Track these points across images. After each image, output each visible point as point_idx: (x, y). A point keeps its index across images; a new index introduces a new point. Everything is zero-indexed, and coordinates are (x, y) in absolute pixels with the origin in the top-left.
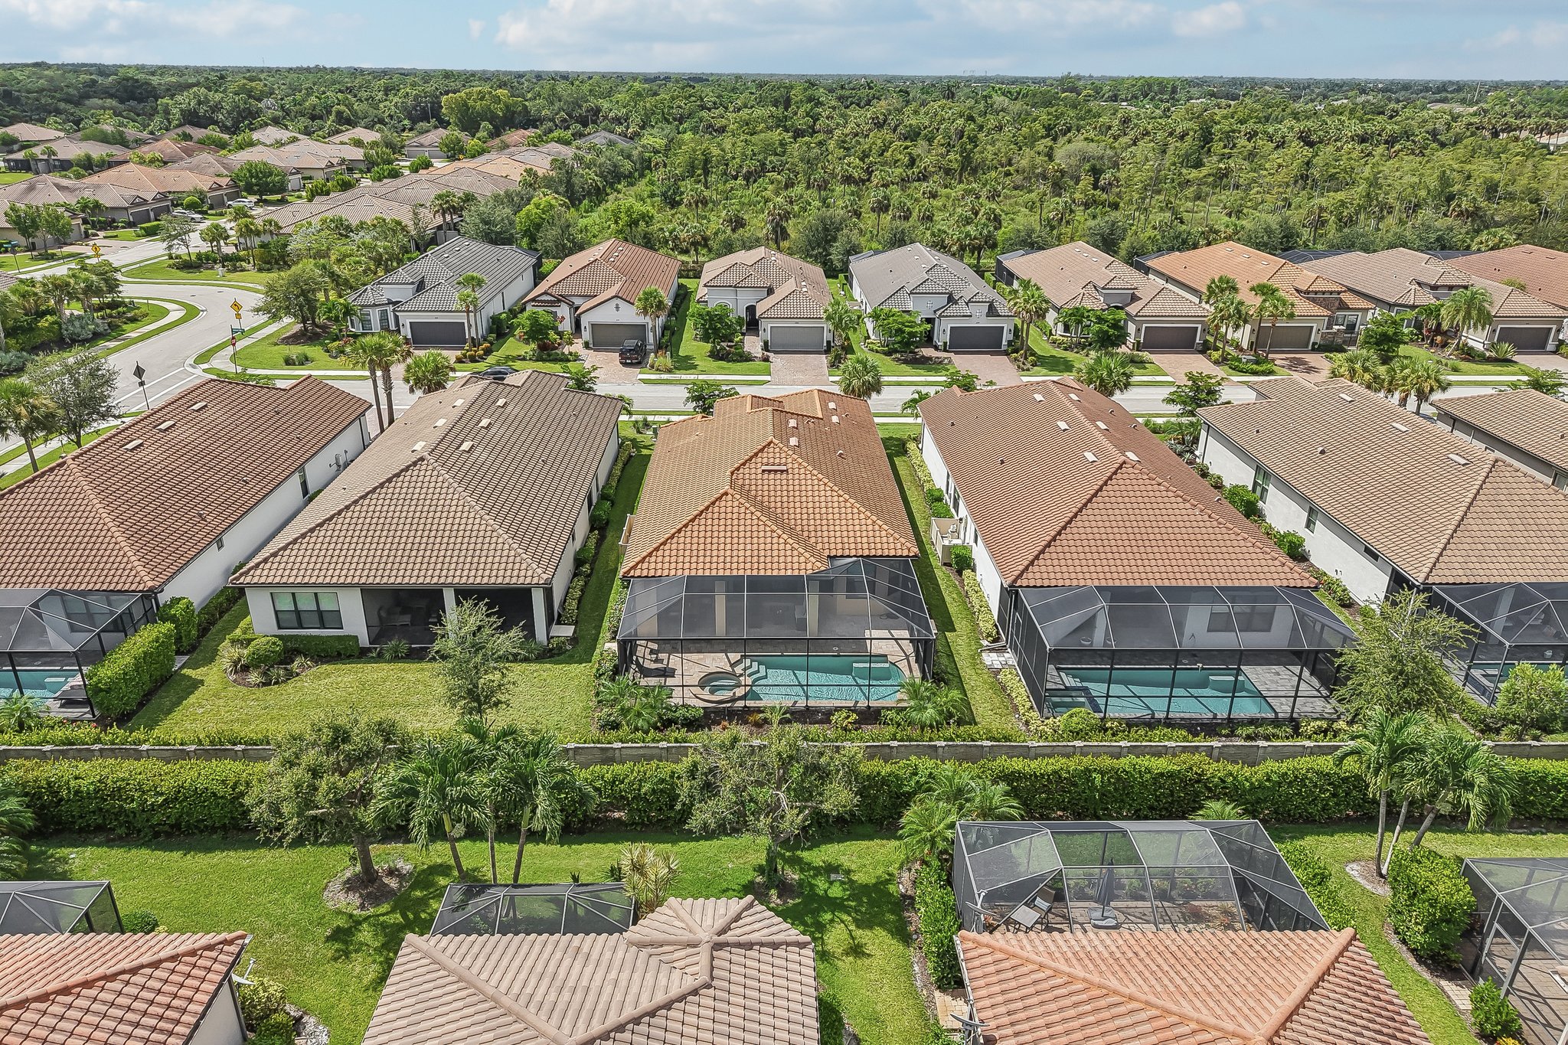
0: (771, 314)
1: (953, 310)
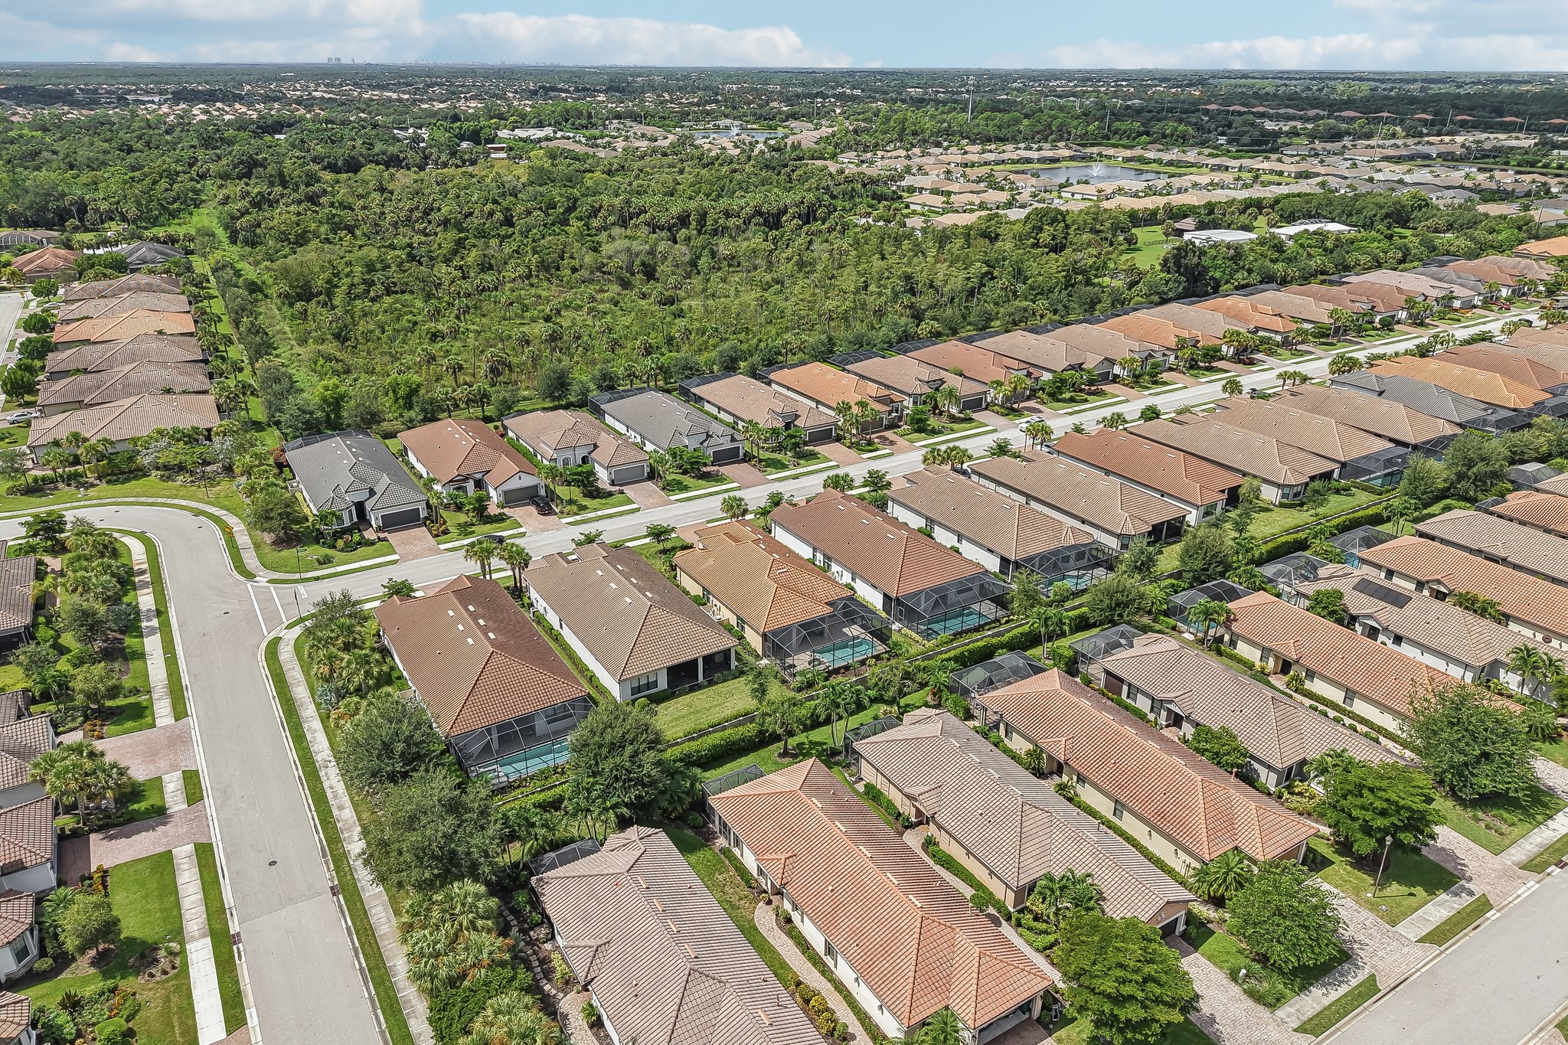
1: (712, 442)
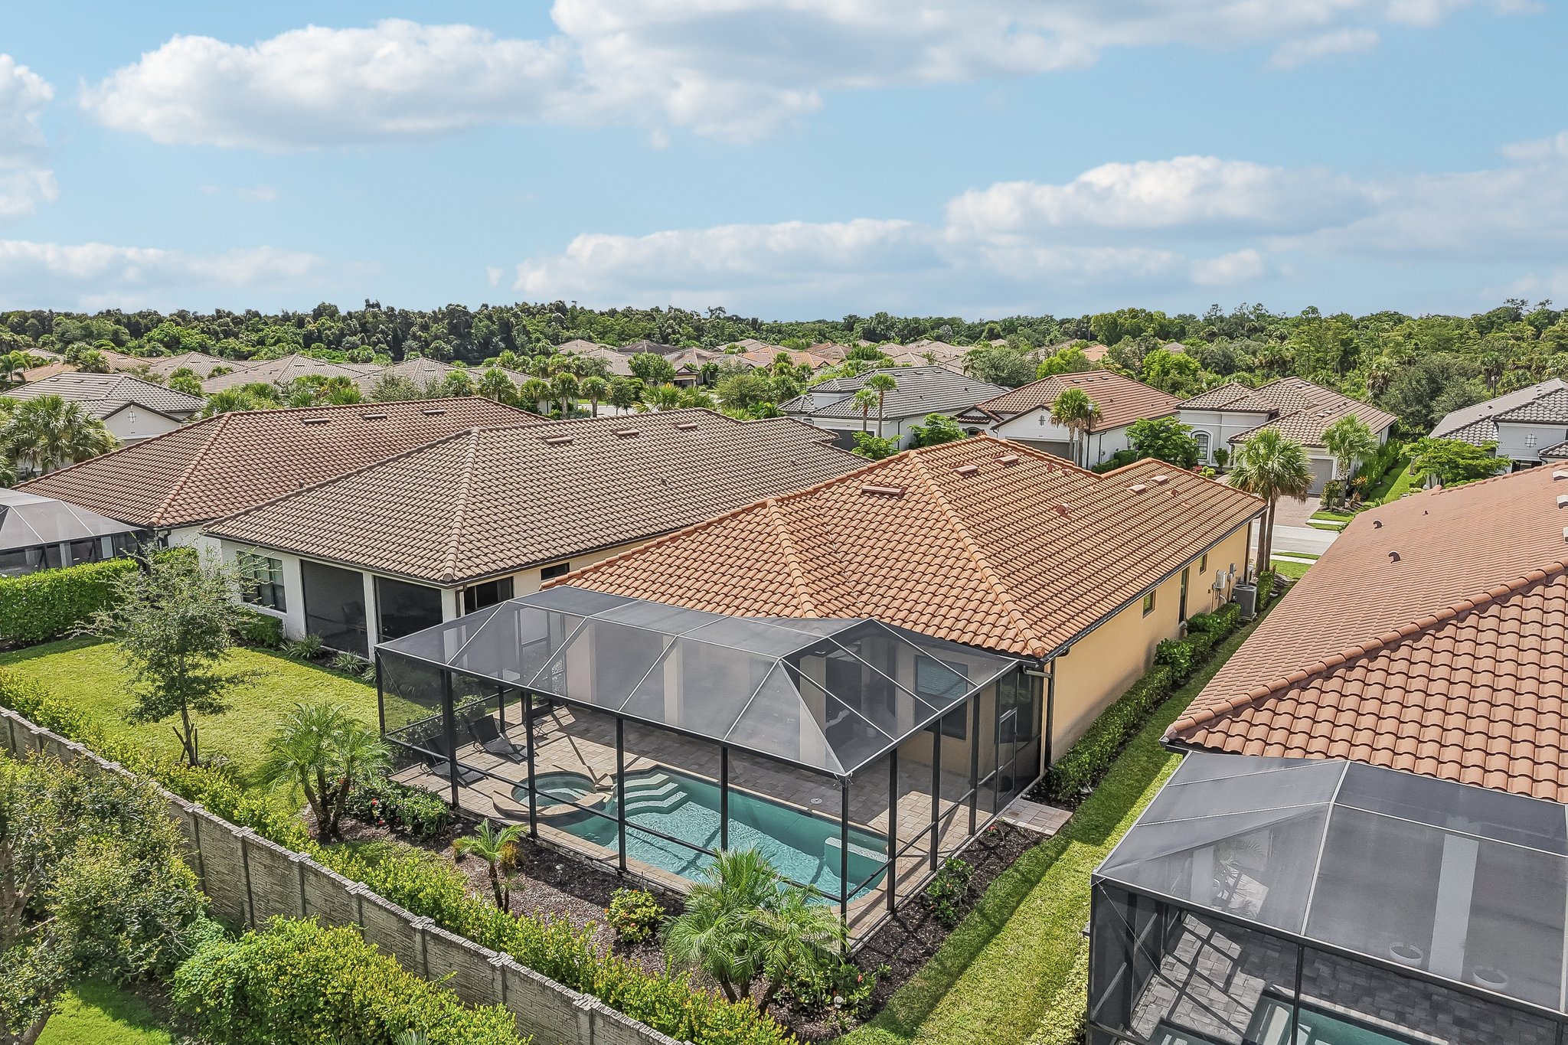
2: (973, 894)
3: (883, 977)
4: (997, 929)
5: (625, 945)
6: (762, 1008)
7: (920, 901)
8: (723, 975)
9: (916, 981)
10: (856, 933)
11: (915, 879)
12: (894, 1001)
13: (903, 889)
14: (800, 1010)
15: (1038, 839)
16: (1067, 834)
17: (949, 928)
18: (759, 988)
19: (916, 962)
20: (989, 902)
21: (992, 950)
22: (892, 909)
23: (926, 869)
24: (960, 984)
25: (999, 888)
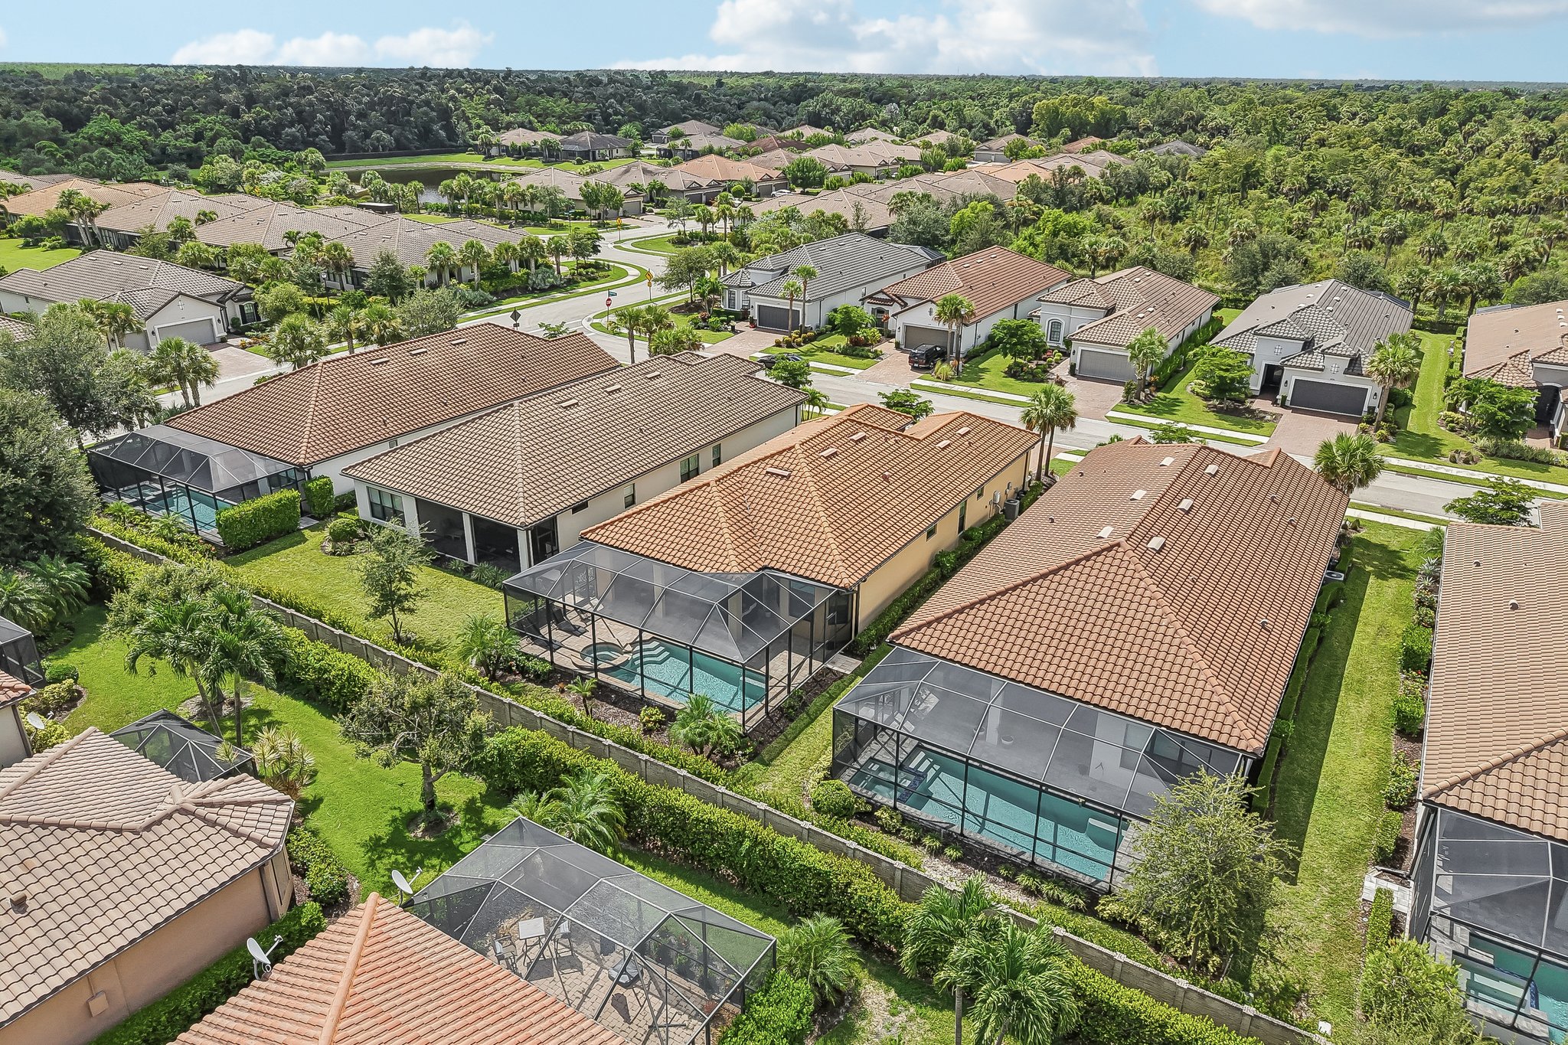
0: (1083, 336)
2: (805, 704)
3: (761, 743)
4: (813, 720)
5: (648, 731)
6: (708, 757)
7: (780, 709)
8: (692, 744)
9: (774, 744)
10: (749, 724)
11: (779, 698)
12: (764, 752)
13: (773, 703)
14: (724, 757)
15: (842, 676)
16: (857, 673)
17: (792, 720)
18: (707, 748)
19: (776, 736)
20: (812, 708)
21: (809, 730)
22: (767, 713)
23: (785, 692)
24: (793, 744)
25: (818, 701)
